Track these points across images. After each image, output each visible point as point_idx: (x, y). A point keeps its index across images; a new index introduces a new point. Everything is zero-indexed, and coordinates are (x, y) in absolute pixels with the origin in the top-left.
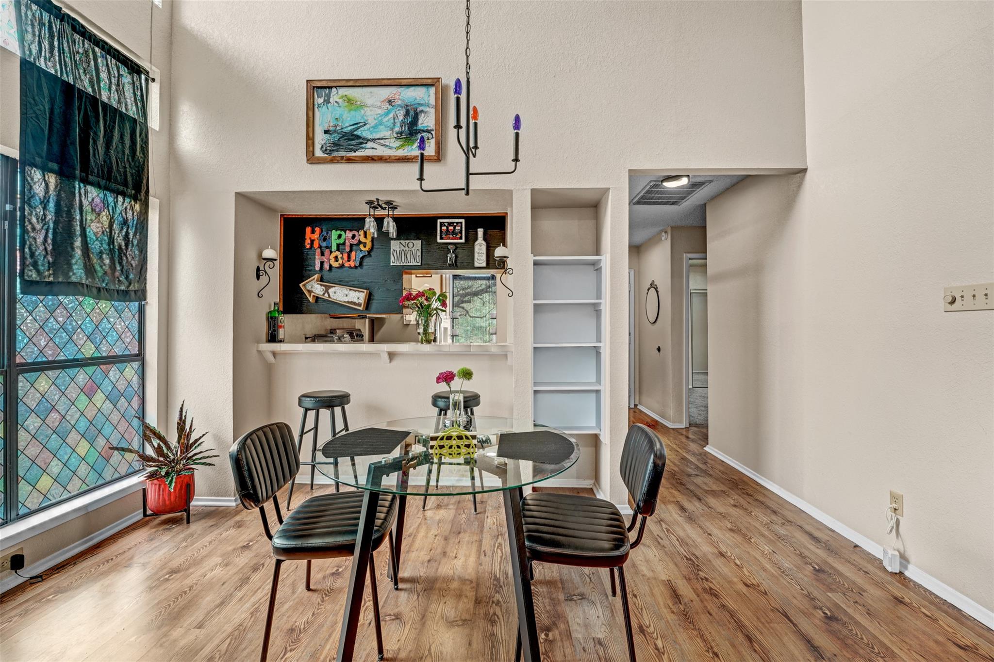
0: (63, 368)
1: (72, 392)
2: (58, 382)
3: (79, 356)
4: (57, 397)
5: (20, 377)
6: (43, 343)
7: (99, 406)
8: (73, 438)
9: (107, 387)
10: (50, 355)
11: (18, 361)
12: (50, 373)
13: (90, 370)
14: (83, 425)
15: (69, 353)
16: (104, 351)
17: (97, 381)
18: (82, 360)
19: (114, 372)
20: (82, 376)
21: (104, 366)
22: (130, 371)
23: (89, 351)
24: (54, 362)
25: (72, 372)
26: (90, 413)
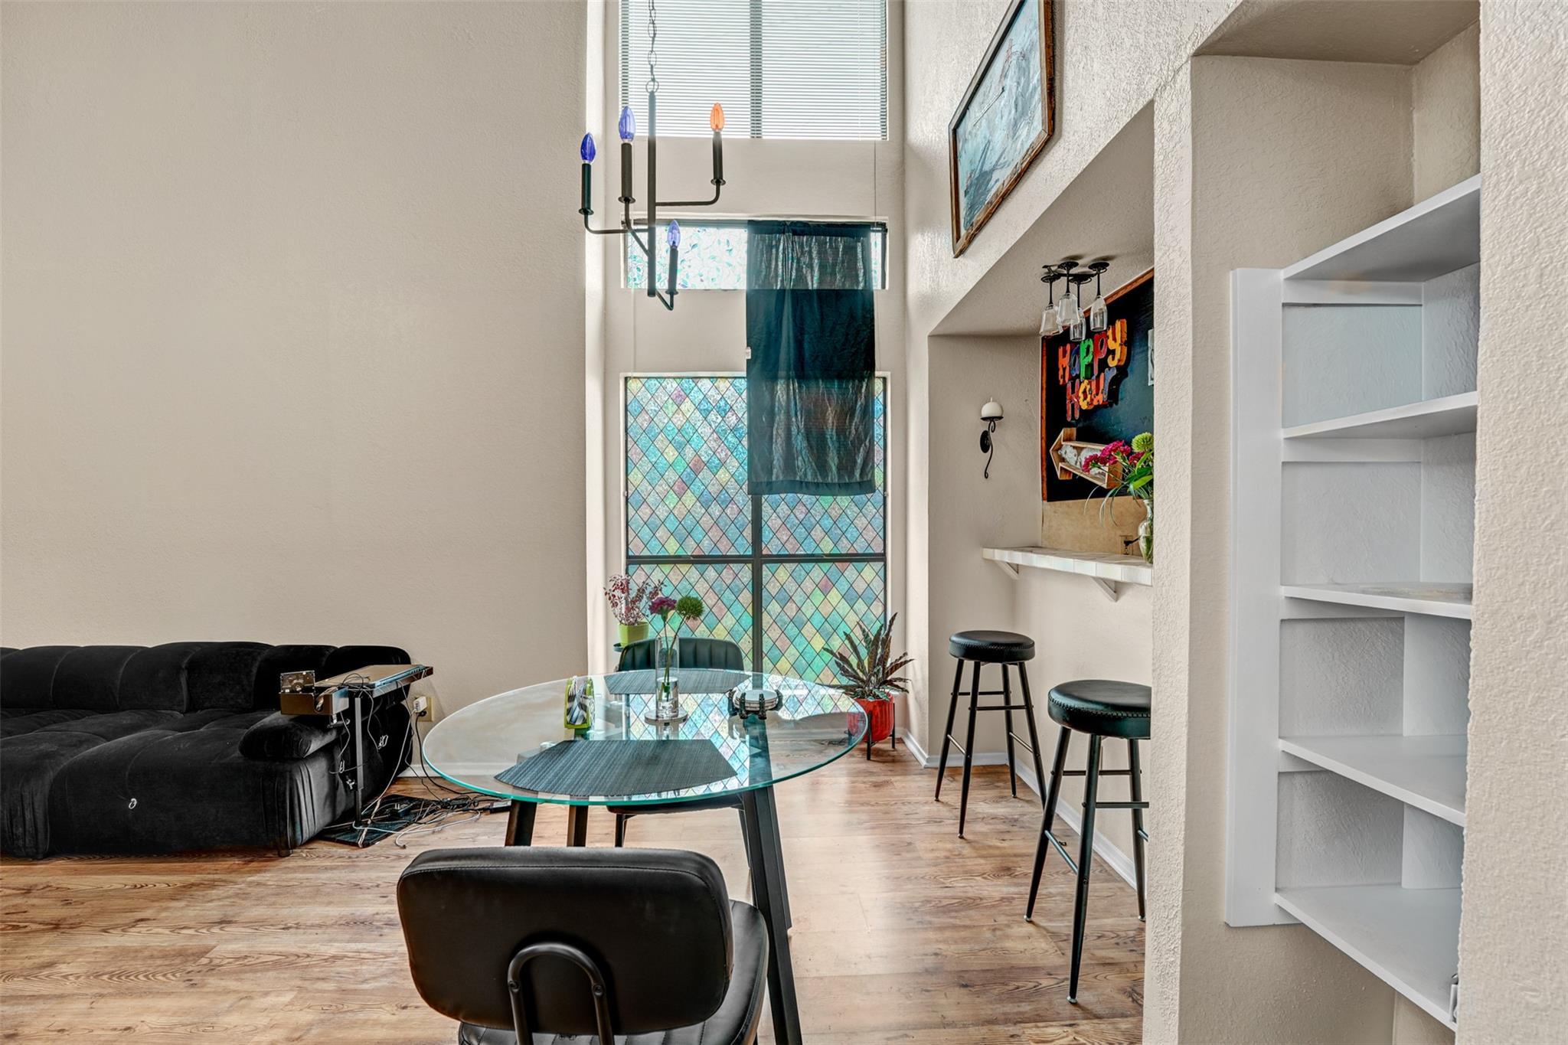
0: (799, 561)
1: (808, 585)
2: (794, 574)
3: (818, 552)
4: (794, 589)
5: (764, 566)
6: (785, 538)
7: (834, 604)
8: (808, 630)
9: (843, 585)
10: (791, 549)
11: (764, 552)
12: (787, 565)
13: (826, 566)
14: (818, 620)
15: (808, 548)
16: (844, 548)
17: (832, 579)
18: (818, 555)
19: (851, 570)
20: (817, 571)
21: (840, 564)
22: (870, 571)
23: (827, 547)
24: (794, 555)
25: (808, 566)
26: (826, 610)
